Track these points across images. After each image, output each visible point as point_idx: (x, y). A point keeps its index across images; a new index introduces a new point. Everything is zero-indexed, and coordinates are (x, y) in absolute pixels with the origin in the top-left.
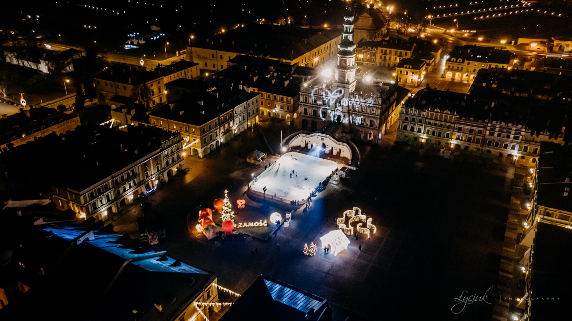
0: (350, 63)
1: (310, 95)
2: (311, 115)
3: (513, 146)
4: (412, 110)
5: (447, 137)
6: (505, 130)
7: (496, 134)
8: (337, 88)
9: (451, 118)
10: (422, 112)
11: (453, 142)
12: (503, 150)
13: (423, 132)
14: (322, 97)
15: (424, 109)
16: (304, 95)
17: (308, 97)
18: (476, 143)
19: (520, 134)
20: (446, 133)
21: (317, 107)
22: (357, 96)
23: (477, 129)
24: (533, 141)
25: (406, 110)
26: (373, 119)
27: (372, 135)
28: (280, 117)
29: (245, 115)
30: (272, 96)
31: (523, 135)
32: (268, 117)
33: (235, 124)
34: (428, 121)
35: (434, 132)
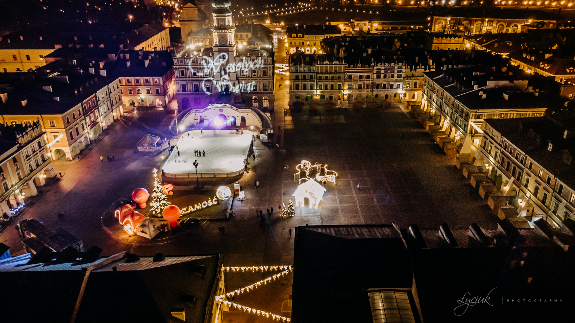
0: (229, 22)
1: (186, 67)
2: (192, 91)
3: (398, 85)
4: (301, 67)
5: (340, 88)
6: (389, 71)
7: (382, 76)
8: (219, 53)
9: (340, 68)
10: (312, 67)
11: (347, 92)
12: (391, 91)
13: (315, 89)
14: (202, 66)
15: (313, 64)
16: (179, 68)
17: (184, 69)
18: (366, 89)
19: (401, 71)
20: (338, 84)
21: (199, 80)
22: (244, 58)
23: (366, 74)
24: (413, 76)
25: (295, 68)
26: (265, 82)
27: (268, 101)
28: (148, 105)
29: (109, 103)
30: (133, 79)
31: (405, 72)
32: (132, 108)
33: (101, 115)
34: (319, 75)
35: (326, 86)
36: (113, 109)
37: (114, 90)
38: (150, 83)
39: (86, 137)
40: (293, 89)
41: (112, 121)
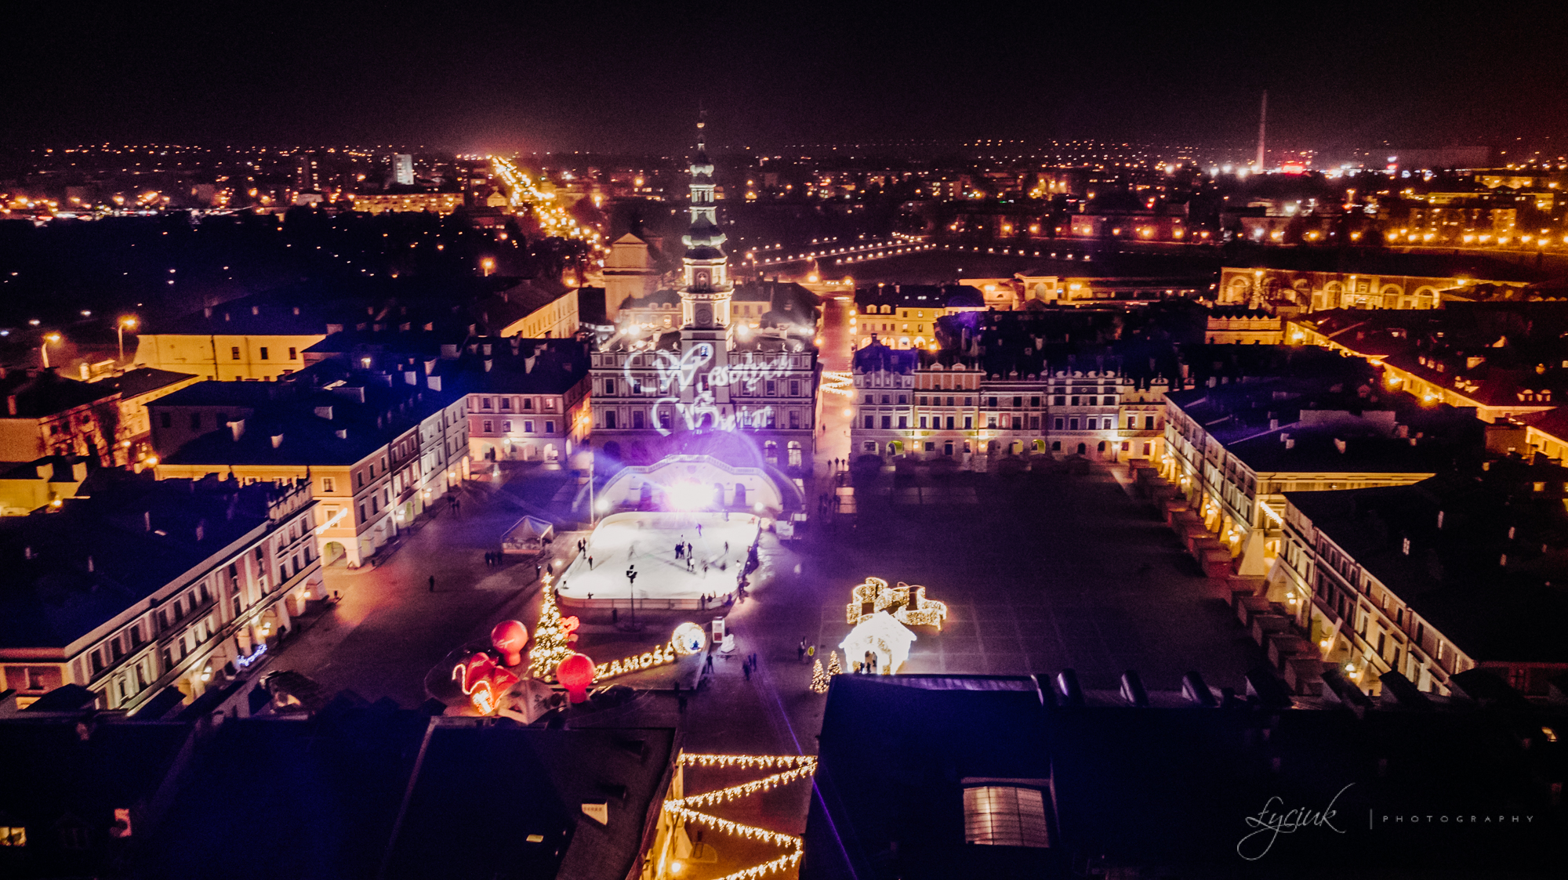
0: (719, 277)
1: (619, 372)
2: (628, 426)
3: (1106, 421)
4: (879, 376)
5: (968, 425)
6: (1084, 388)
7: (1069, 399)
8: (694, 344)
9: (969, 379)
10: (903, 377)
11: (983, 437)
12: (1090, 434)
13: (911, 426)
15: (905, 370)
16: (603, 375)
17: (614, 378)
18: (1031, 429)
19: (1113, 391)
20: (964, 417)
21: (644, 403)
22: (749, 355)
23: (1029, 395)
24: (1142, 401)
25: (865, 378)
26: (793, 408)
27: (799, 451)
28: (526, 459)
29: (441, 449)
30: (496, 400)
31: (1121, 392)
32: (489, 463)
33: (423, 474)
34: (919, 395)
35: (936, 421)
36: (449, 463)
37: (455, 422)
38: (535, 408)
39: (390, 521)
40: (858, 426)
41: (444, 489)
